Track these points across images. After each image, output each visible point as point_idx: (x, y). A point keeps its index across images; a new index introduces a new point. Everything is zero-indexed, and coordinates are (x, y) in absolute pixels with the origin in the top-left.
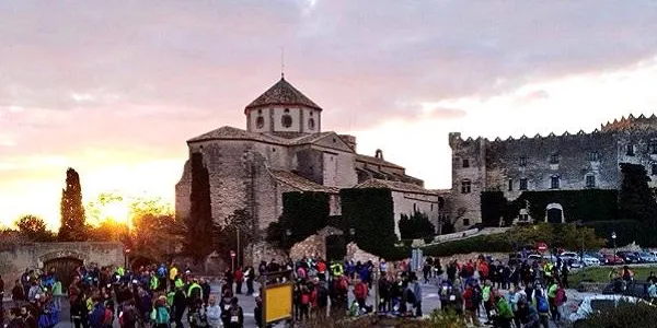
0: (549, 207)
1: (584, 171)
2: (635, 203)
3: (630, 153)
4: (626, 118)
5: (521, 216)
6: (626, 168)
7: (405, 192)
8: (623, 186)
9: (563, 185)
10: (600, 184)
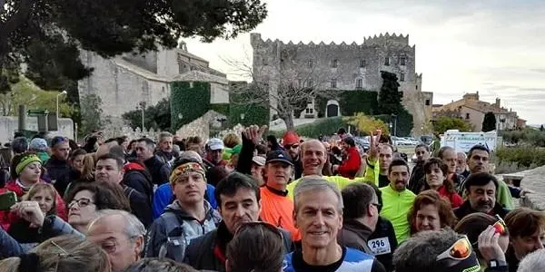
0: (329, 103)
1: (355, 75)
2: (389, 102)
3: (387, 64)
4: (384, 35)
5: (308, 110)
6: (385, 75)
7: (223, 85)
8: (382, 90)
9: (341, 86)
10: (366, 86)
